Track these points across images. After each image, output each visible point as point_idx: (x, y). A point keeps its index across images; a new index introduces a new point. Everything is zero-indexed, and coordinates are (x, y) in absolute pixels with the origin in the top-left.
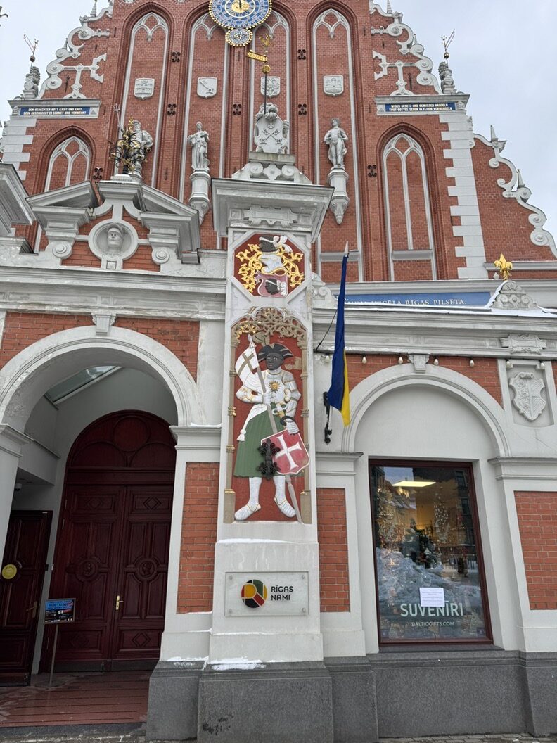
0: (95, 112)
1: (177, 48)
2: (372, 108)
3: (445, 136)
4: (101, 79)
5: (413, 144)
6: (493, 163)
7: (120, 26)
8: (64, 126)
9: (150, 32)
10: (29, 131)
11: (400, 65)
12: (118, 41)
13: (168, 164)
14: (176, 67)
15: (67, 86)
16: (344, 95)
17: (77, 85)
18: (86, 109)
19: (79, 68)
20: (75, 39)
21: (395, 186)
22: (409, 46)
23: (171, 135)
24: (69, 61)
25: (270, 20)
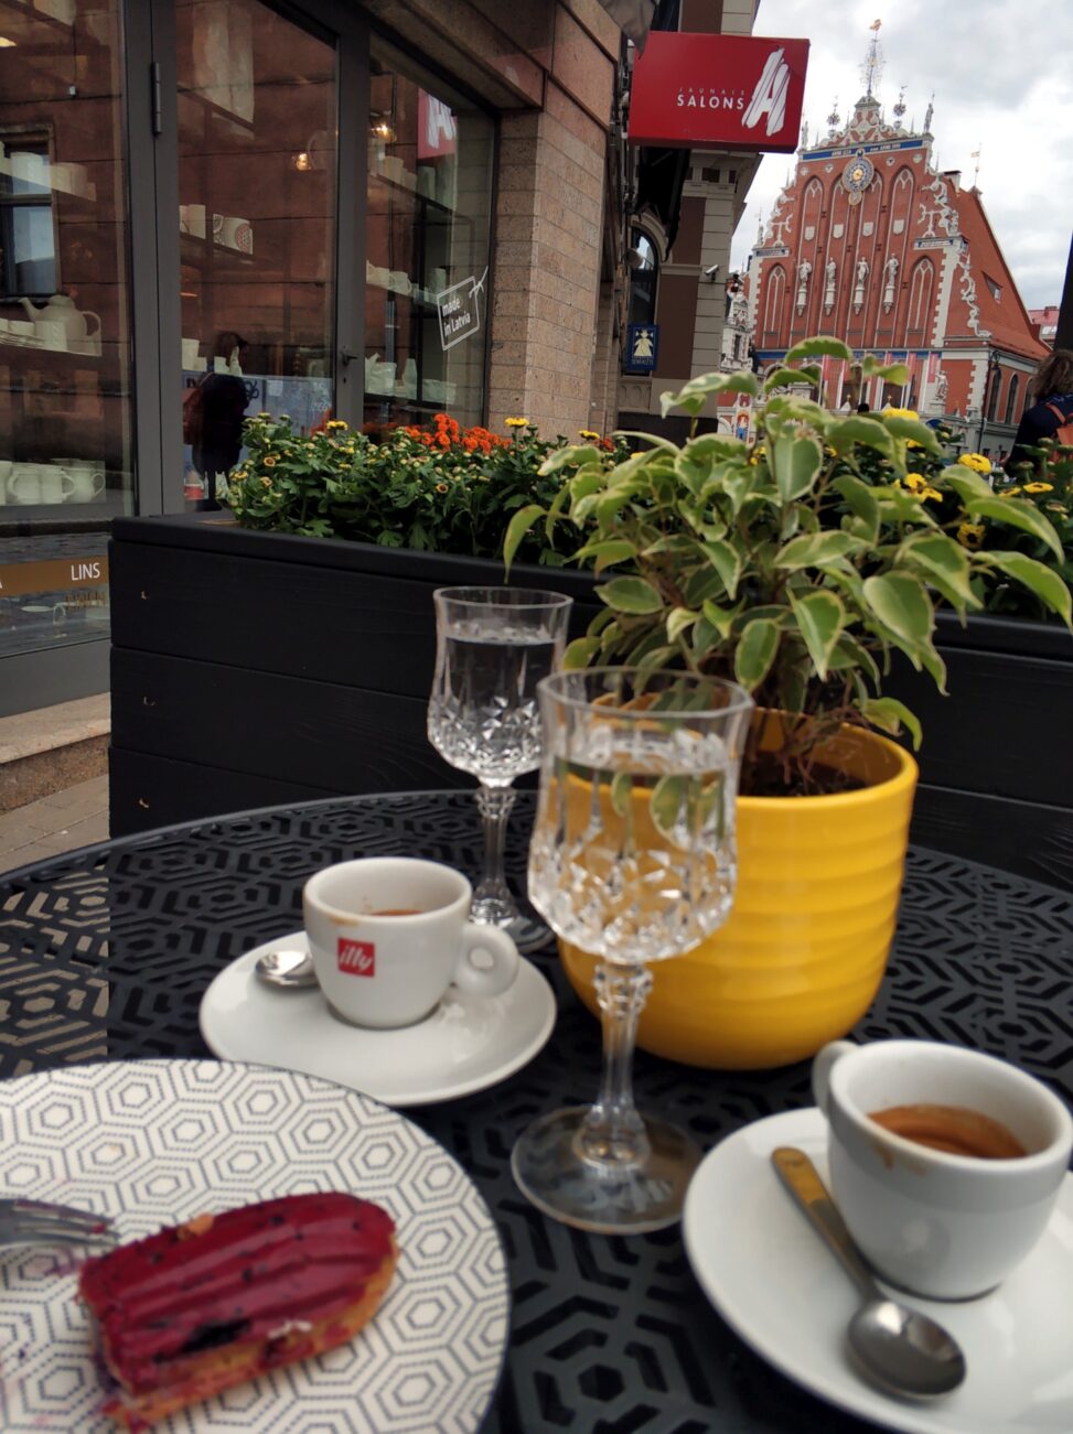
0: (787, 252)
1: (825, 209)
2: (912, 246)
3: (944, 262)
4: (789, 231)
5: (930, 267)
6: (962, 280)
7: (799, 193)
8: (774, 262)
9: (814, 192)
10: (761, 265)
11: (932, 213)
12: (797, 204)
13: (817, 284)
14: (824, 220)
15: (775, 237)
16: (903, 232)
17: (779, 236)
18: (783, 251)
19: (781, 224)
20: (779, 204)
21: (917, 292)
22: (940, 198)
23: (819, 267)
24: (776, 220)
25: (874, 180)
